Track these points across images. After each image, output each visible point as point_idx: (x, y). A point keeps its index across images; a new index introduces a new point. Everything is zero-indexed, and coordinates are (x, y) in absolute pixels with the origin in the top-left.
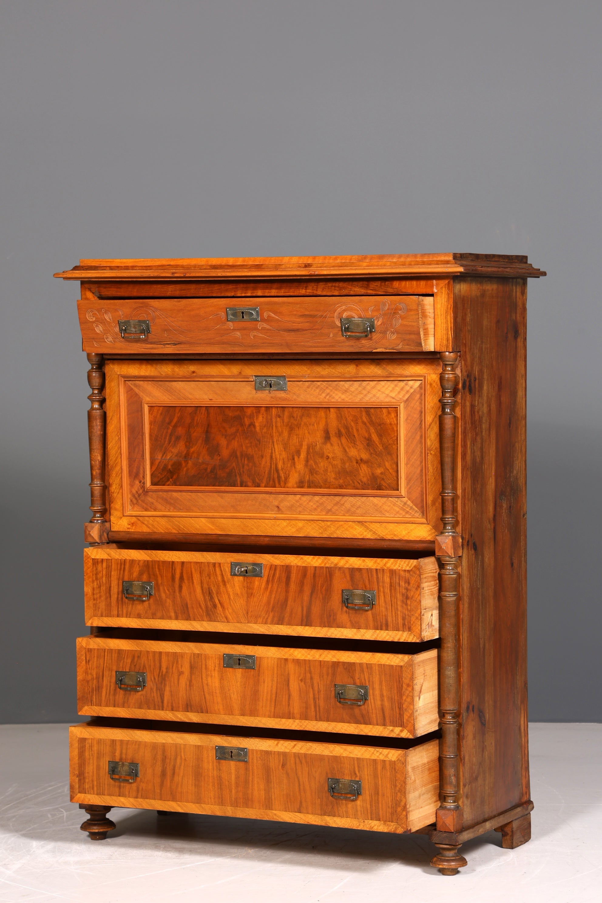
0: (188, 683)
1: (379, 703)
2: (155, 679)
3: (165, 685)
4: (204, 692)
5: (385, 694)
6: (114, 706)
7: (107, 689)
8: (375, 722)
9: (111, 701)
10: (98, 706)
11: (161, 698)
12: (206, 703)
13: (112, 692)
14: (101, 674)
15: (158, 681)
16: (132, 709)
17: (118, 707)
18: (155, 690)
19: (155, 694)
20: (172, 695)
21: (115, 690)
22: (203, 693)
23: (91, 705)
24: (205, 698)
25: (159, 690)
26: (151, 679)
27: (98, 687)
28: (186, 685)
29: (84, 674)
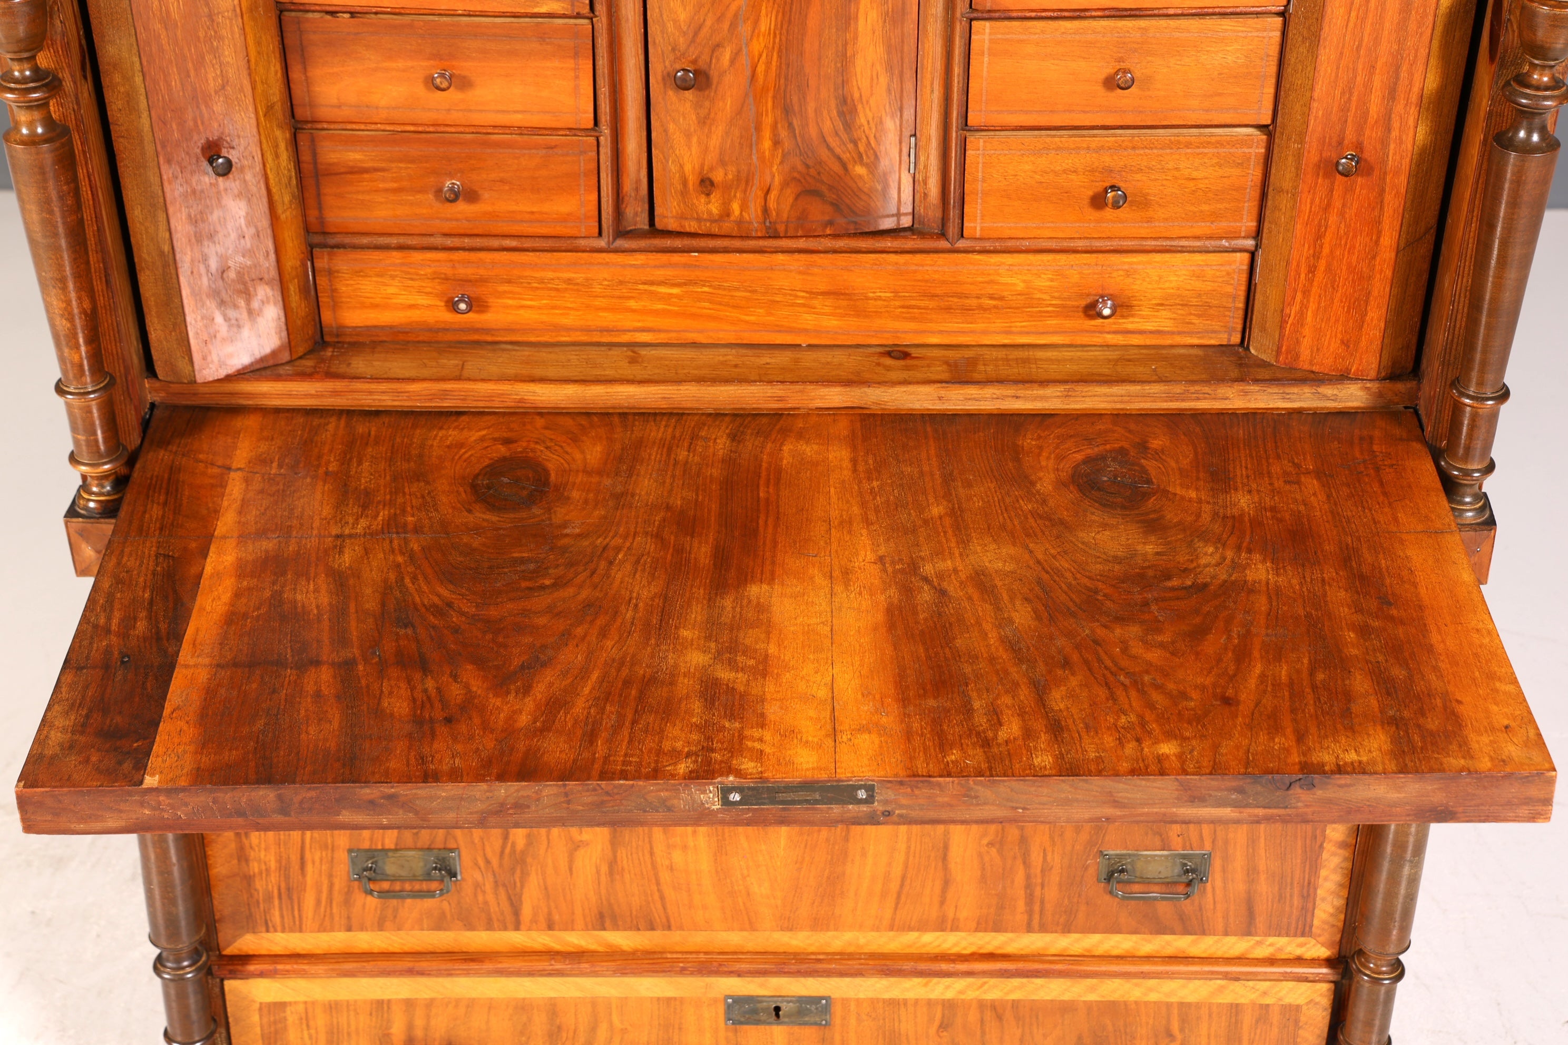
0: (604, 869)
1: (1238, 887)
2: (488, 862)
3: (525, 875)
4: (658, 883)
5: (1262, 866)
6: (349, 929)
7: (319, 892)
8: (1220, 926)
9: (337, 918)
10: (292, 930)
11: (512, 904)
12: (664, 908)
13: (338, 898)
14: (295, 858)
15: (501, 865)
16: (413, 932)
17: (362, 928)
18: (489, 887)
19: (490, 897)
20: (547, 896)
21: (349, 893)
22: (655, 888)
23: (268, 931)
24: (662, 898)
25: (504, 885)
26: (476, 864)
27: (289, 889)
28: (598, 872)
29: (235, 862)
